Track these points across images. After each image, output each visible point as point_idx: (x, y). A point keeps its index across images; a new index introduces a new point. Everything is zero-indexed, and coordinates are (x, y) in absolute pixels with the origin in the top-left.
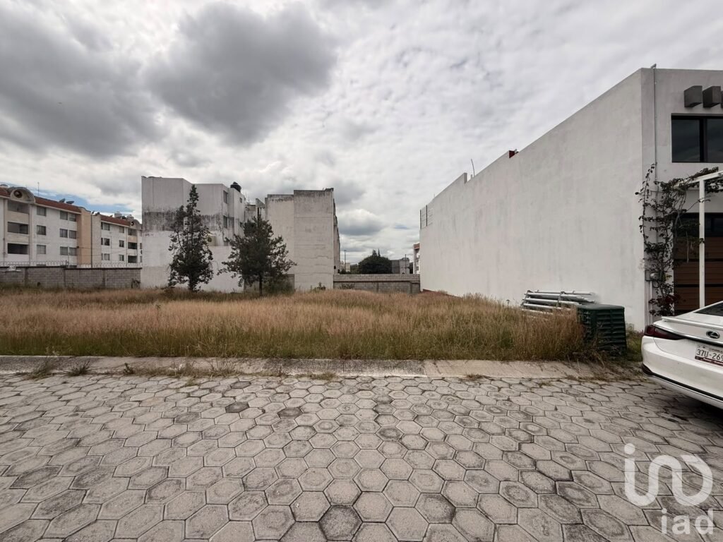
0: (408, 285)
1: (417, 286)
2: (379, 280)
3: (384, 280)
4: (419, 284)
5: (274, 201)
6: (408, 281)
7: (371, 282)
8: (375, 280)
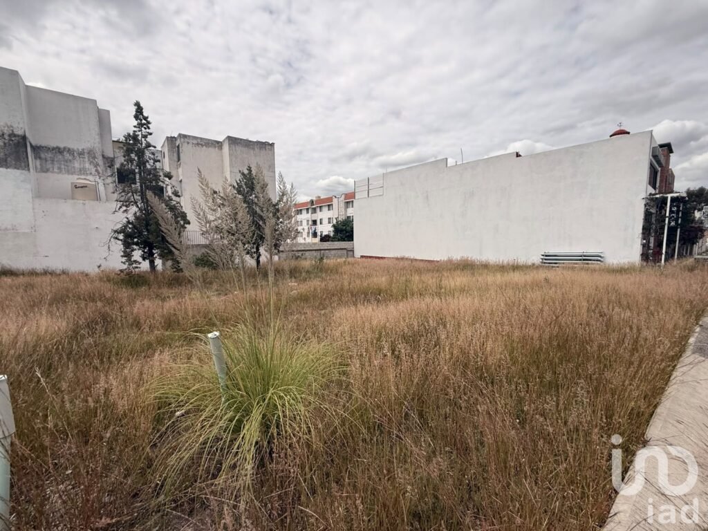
0: (345, 252)
1: (351, 253)
2: (322, 248)
3: (326, 248)
4: (353, 251)
5: (190, 145)
6: (345, 249)
7: (316, 250)
8: (318, 248)
